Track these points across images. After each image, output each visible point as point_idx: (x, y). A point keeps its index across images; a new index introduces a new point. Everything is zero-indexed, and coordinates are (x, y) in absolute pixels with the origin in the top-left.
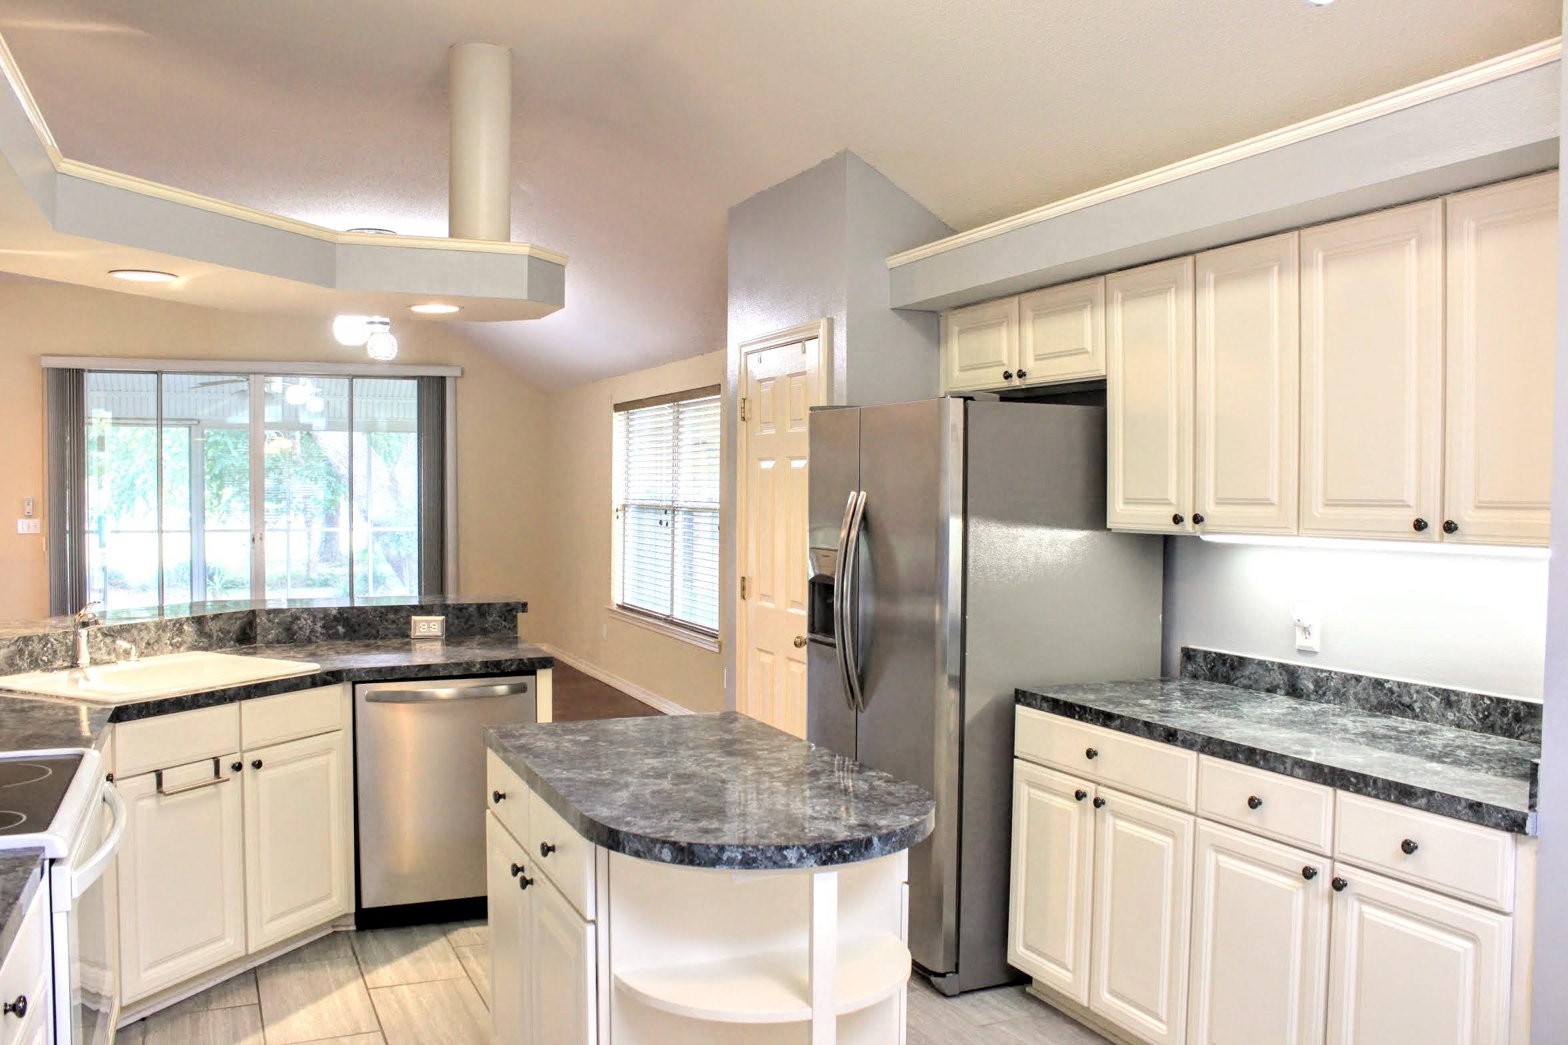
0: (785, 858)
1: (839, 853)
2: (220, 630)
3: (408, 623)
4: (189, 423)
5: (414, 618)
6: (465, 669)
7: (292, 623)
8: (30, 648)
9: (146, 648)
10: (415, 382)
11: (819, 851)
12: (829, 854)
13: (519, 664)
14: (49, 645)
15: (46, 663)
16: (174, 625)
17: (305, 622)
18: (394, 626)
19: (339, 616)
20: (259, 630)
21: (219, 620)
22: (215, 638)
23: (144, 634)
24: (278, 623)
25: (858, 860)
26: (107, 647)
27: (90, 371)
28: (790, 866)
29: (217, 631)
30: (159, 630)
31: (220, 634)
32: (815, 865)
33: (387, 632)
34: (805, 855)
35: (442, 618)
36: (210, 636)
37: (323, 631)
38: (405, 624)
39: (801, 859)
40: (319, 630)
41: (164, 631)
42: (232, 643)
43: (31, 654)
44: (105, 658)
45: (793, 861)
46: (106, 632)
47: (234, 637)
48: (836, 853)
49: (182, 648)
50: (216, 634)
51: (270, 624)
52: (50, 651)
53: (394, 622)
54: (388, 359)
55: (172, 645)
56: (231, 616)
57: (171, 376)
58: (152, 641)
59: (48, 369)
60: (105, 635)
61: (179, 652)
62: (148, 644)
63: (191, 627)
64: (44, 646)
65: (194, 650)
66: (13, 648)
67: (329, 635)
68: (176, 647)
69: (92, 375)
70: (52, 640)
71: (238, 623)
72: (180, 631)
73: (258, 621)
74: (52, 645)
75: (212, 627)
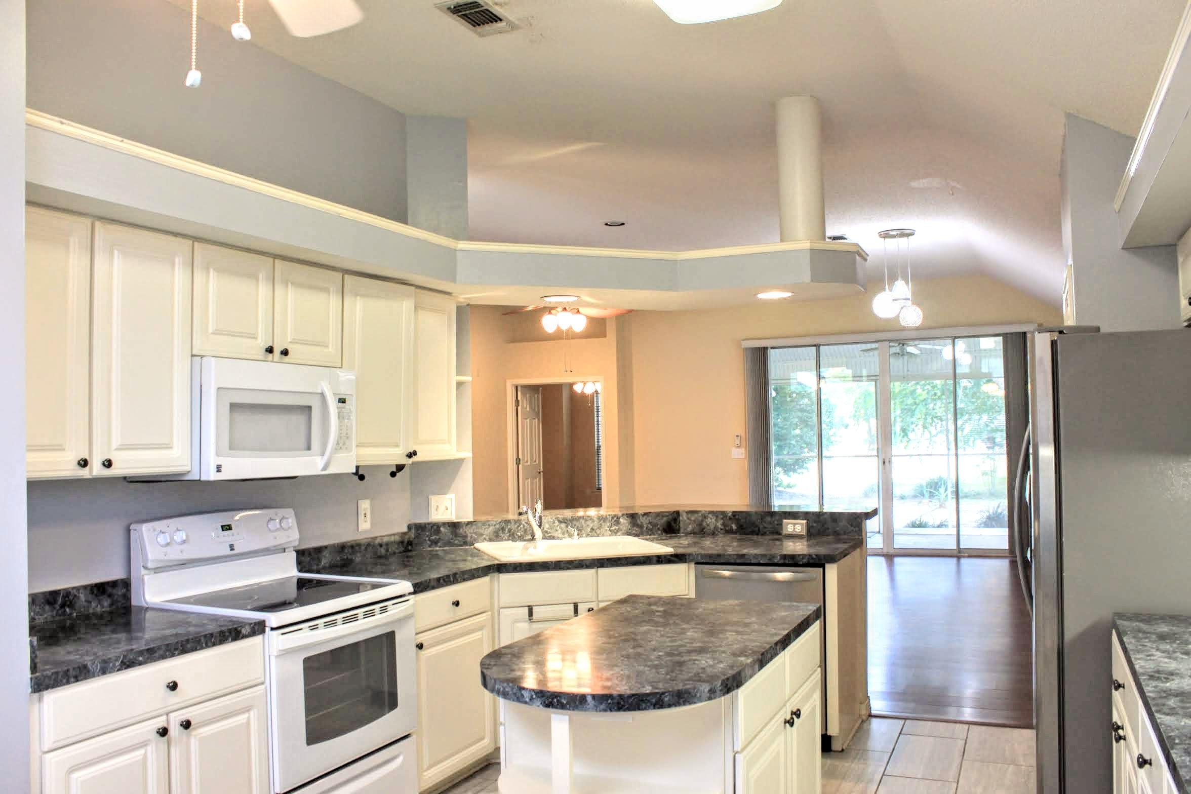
0: (523, 696)
1: (558, 701)
2: (650, 523)
3: (781, 524)
4: (874, 378)
5: (785, 521)
6: (770, 559)
7: (702, 521)
8: (509, 527)
9: (590, 532)
10: (1000, 339)
11: (543, 696)
12: (550, 700)
13: (808, 559)
14: (522, 526)
15: (519, 537)
16: (612, 518)
17: (711, 521)
18: (770, 526)
19: (732, 517)
20: (681, 525)
21: (648, 516)
22: (645, 529)
23: (589, 523)
24: (694, 521)
25: (573, 710)
26: (562, 530)
27: (772, 348)
28: (526, 703)
29: (646, 524)
30: (600, 521)
31: (649, 525)
32: (541, 706)
33: (765, 530)
34: (534, 696)
35: (805, 522)
36: (641, 527)
37: (722, 527)
38: (777, 525)
39: (531, 699)
40: (720, 526)
41: (604, 522)
42: (660, 532)
43: (510, 531)
44: (560, 536)
45: (527, 700)
46: (561, 520)
47: (661, 528)
48: (555, 700)
49: (619, 534)
50: (645, 526)
51: (688, 521)
52: (522, 530)
53: (770, 523)
54: (914, 325)
55: (611, 531)
56: (658, 514)
57: (826, 347)
58: (595, 528)
59: (746, 348)
60: (560, 522)
61: (616, 535)
62: (592, 529)
63: (626, 520)
64: (518, 527)
65: (628, 535)
66: (497, 526)
67: (726, 530)
68: (615, 533)
69: (772, 351)
70: (524, 523)
71: (665, 519)
72: (617, 522)
73: (681, 518)
74: (524, 526)
75: (644, 521)
